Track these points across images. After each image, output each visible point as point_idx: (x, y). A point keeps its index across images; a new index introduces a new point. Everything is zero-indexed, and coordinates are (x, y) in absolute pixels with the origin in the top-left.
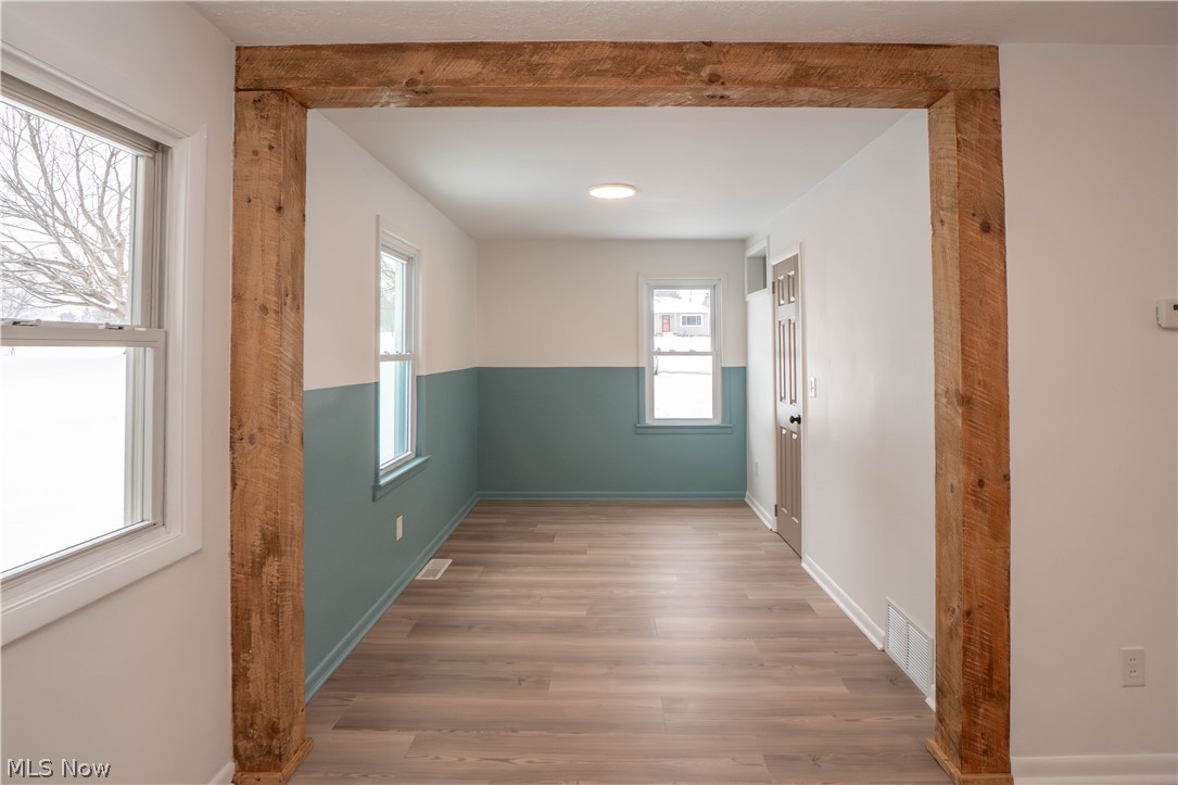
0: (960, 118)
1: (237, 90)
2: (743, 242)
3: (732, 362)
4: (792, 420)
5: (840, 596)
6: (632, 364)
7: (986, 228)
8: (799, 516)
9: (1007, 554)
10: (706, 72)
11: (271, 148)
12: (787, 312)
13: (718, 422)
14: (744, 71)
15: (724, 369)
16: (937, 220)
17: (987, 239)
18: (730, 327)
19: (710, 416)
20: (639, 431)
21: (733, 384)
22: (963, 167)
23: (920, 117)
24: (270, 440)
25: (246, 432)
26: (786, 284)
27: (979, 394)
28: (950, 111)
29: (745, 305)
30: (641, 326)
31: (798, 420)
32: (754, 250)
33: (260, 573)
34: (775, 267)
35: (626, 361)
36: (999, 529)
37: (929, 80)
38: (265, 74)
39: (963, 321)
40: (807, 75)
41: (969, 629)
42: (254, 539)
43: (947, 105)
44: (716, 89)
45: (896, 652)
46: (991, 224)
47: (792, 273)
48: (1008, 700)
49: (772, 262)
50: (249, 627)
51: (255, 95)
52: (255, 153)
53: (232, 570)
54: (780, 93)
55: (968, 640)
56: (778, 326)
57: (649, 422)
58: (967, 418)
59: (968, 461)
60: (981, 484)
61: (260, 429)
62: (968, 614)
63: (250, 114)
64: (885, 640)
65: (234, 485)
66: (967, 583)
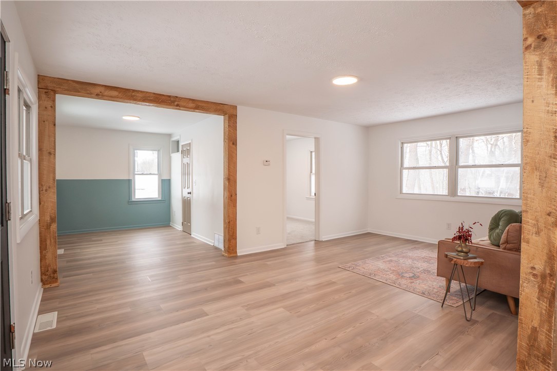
0: (229, 120)
1: (39, 88)
2: (170, 135)
3: (165, 177)
4: (188, 193)
5: (202, 238)
6: (126, 178)
7: (233, 144)
8: (190, 223)
9: (236, 210)
10: (176, 103)
11: (52, 107)
12: (186, 160)
13: (160, 199)
14: (185, 104)
15: (162, 180)
16: (225, 141)
17: (234, 146)
18: (164, 165)
19: (157, 197)
20: (130, 203)
21: (166, 185)
22: (229, 131)
23: (222, 117)
24: (53, 190)
25: (44, 188)
26: (187, 152)
27: (231, 178)
28: (227, 118)
29: (170, 158)
30: (130, 165)
31: (190, 193)
32: (175, 139)
33: (50, 228)
34: (182, 146)
35: (125, 177)
36: (235, 206)
37: (224, 111)
38: (49, 85)
39: (229, 163)
40: (198, 107)
41: (229, 225)
42: (48, 218)
43: (227, 116)
44: (178, 108)
45: (216, 245)
46: (234, 143)
47: (188, 148)
48: (236, 239)
49: (181, 144)
50: (46, 243)
51: (45, 90)
52: (46, 108)
53: (40, 228)
54: (192, 110)
55: (229, 228)
56: (183, 165)
57: (133, 200)
58: (229, 182)
59: (229, 191)
60: (231, 196)
61: (49, 187)
62: (229, 222)
63: (44, 96)
64: (214, 243)
65: (40, 203)
66: (229, 216)
